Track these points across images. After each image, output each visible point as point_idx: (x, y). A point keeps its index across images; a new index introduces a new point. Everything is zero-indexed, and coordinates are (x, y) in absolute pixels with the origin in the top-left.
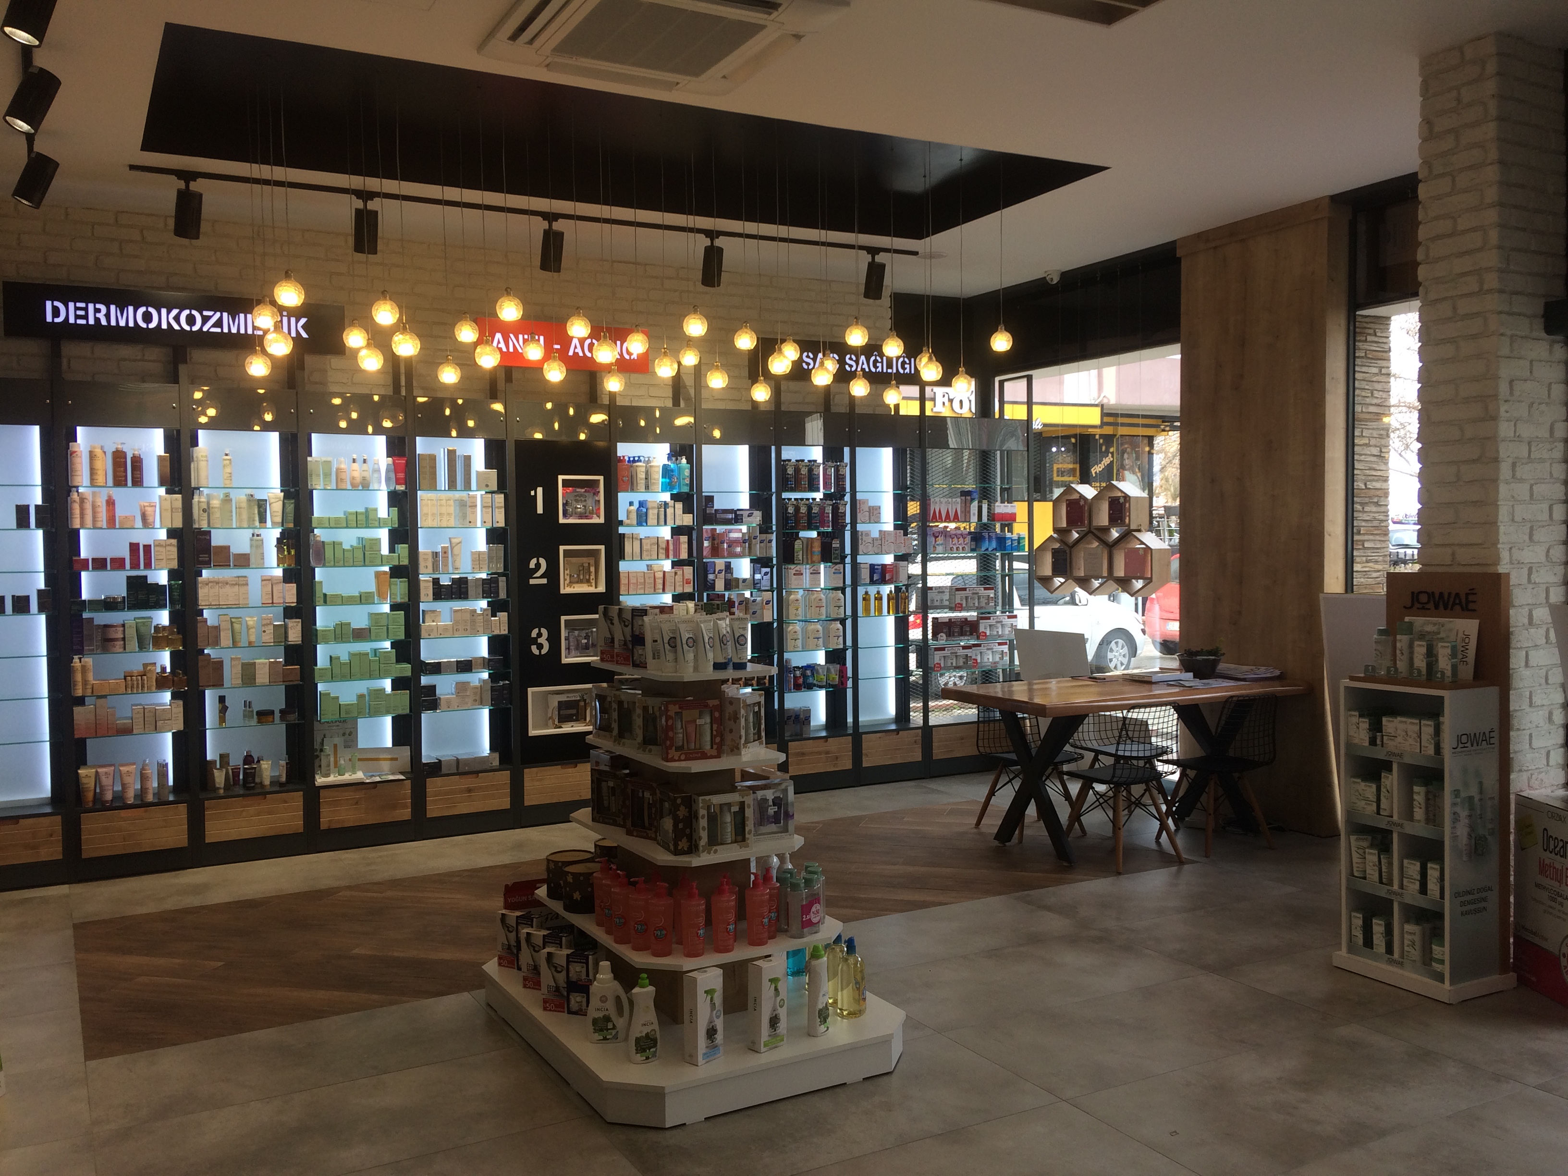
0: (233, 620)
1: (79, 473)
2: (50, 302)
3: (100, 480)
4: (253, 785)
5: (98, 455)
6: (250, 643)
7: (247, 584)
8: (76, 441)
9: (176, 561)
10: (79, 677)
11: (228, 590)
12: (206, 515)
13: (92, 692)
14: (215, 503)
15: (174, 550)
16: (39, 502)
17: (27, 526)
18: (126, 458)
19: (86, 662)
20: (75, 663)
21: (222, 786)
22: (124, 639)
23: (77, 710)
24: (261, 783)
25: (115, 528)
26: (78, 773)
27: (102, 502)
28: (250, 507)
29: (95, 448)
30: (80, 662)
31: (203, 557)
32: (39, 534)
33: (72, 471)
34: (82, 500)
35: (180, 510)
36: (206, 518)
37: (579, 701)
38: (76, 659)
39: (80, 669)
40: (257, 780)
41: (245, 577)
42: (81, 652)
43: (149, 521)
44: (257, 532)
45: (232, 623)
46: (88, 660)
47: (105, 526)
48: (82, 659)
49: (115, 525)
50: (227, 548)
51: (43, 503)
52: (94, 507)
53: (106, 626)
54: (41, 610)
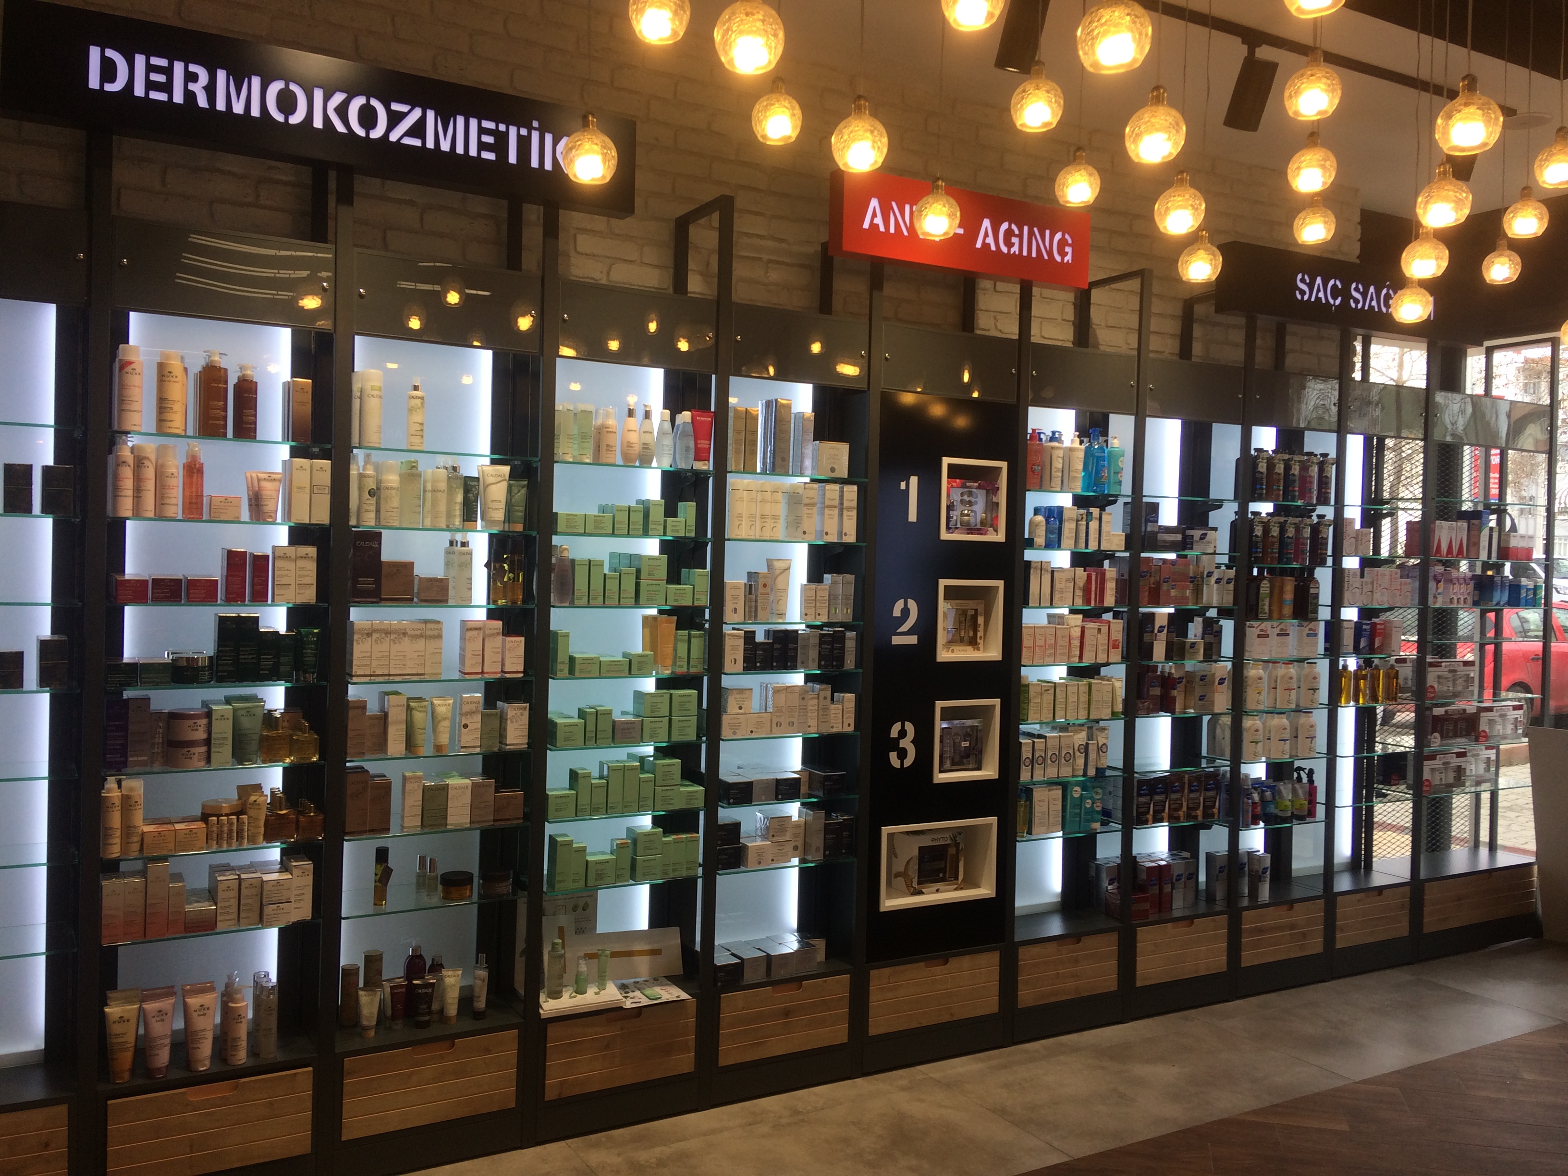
0: (412, 704)
1: (135, 406)
2: (98, 49)
3: (176, 422)
4: (427, 1018)
5: (174, 374)
6: (438, 748)
7: (439, 637)
8: (128, 343)
9: (314, 589)
10: (115, 820)
11: (406, 645)
12: (373, 501)
13: (141, 850)
14: (392, 479)
15: (311, 567)
16: (50, 461)
17: (27, 509)
18: (226, 382)
19: (131, 789)
20: (109, 791)
21: (374, 1022)
22: (208, 742)
23: (109, 885)
24: (442, 1011)
25: (200, 520)
26: (104, 1012)
27: (175, 466)
28: (450, 489)
29: (168, 357)
30: (120, 787)
31: (365, 582)
32: (47, 525)
33: (122, 401)
34: (139, 462)
35: (327, 490)
36: (373, 508)
37: (947, 846)
38: (111, 783)
39: (117, 802)
40: (435, 1006)
41: (438, 622)
42: (120, 767)
43: (266, 509)
44: (459, 537)
45: (409, 709)
46: (136, 786)
47: (180, 517)
48: (123, 783)
49: (202, 514)
50: (409, 566)
51: (55, 463)
52: (160, 475)
53: (175, 716)
54: (45, 680)
